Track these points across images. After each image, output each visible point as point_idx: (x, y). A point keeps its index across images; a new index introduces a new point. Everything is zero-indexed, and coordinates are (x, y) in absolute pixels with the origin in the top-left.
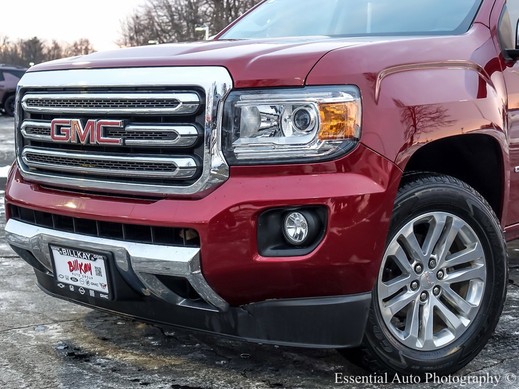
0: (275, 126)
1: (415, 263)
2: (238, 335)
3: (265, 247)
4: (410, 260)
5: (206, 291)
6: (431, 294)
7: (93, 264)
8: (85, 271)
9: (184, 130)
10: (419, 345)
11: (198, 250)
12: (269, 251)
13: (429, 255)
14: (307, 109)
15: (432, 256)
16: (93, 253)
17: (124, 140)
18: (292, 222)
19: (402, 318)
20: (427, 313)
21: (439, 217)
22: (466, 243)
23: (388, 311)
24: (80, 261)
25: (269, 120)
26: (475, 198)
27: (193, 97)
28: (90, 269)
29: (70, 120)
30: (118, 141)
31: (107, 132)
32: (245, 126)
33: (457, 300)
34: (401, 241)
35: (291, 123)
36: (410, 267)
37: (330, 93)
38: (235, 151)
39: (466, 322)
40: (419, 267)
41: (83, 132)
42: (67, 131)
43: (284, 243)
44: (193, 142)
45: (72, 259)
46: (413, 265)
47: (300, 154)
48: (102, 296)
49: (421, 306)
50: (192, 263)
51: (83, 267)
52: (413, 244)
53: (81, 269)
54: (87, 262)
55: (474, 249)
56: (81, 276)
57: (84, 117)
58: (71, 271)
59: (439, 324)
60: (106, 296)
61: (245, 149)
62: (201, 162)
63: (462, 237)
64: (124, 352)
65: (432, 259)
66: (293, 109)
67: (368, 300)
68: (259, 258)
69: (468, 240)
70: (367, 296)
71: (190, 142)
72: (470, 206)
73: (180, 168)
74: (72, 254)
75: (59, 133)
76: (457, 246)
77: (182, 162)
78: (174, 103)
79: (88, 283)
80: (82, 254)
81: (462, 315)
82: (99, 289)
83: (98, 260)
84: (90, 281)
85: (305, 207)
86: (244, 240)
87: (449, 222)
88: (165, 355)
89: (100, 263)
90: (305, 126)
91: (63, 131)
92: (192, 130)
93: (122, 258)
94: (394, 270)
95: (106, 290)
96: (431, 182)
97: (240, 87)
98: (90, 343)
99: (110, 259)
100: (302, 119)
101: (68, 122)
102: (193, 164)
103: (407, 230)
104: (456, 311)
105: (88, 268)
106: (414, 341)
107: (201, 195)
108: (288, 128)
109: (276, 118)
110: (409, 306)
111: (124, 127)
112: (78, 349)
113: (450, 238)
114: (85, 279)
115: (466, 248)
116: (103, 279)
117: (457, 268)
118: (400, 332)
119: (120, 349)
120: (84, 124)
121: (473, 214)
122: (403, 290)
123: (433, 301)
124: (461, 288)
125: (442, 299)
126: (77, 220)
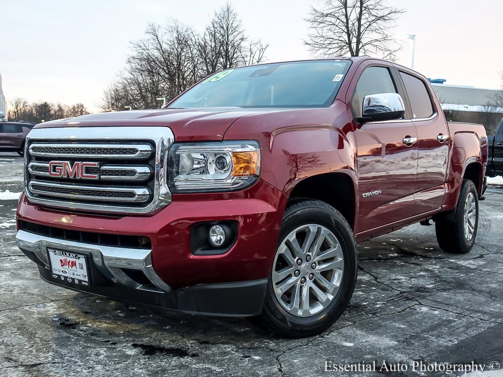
0: (203, 167)
1: (297, 258)
2: (178, 309)
3: (196, 248)
4: (294, 256)
5: (156, 279)
6: (308, 278)
7: (77, 261)
8: (72, 266)
9: (140, 169)
10: (300, 313)
11: (149, 251)
12: (198, 251)
13: (306, 253)
14: (224, 156)
15: (308, 253)
16: (77, 253)
17: (100, 176)
18: (214, 232)
19: (288, 295)
20: (305, 291)
21: (313, 228)
22: (331, 245)
23: (279, 291)
24: (68, 259)
25: (199, 163)
26: (336, 215)
27: (147, 147)
28: (75, 265)
29: (62, 162)
30: (95, 177)
31: (88, 170)
32: (183, 167)
33: (325, 283)
34: (288, 244)
35: (214, 165)
36: (293, 261)
37: (240, 146)
38: (176, 184)
39: (331, 297)
40: (299, 261)
41: (71, 170)
42: (60, 169)
43: (209, 246)
44: (147, 177)
45: (63, 258)
46: (296, 260)
47: (219, 186)
48: (83, 283)
49: (301, 287)
50: (146, 260)
51: (70, 264)
52: (296, 245)
53: (69, 264)
54: (74, 260)
55: (336, 249)
56: (69, 270)
57: (72, 160)
58: (62, 266)
59: (313, 299)
60: (86, 284)
61: (183, 183)
62: (153, 191)
63: (328, 241)
64: (100, 322)
65: (308, 255)
66: (215, 156)
67: (265, 284)
68: (192, 256)
69: (332, 243)
70: (264, 281)
71: (145, 178)
72: (333, 220)
73: (138, 195)
74: (63, 254)
75: (54, 171)
76: (325, 247)
77: (140, 191)
78: (134, 151)
79: (74, 274)
80: (69, 255)
81: (328, 293)
82: (81, 278)
83: (81, 259)
84: (75, 273)
85: (223, 221)
86: (181, 244)
87: (319, 230)
88: (128, 323)
89: (82, 261)
90: (223, 168)
91: (58, 169)
92: (146, 169)
93: (97, 257)
94: (283, 263)
95: (87, 279)
96: (308, 205)
97: (179, 141)
98: (76, 315)
99: (89, 258)
100: (221, 162)
101: (61, 164)
102: (147, 193)
103: (292, 237)
104: (324, 290)
105: (74, 264)
106: (296, 310)
107: (153, 214)
108: (212, 168)
109: (204, 162)
110: (293, 287)
111: (100, 167)
112: (68, 320)
113: (320, 241)
114: (72, 272)
115: (330, 248)
116: (85, 272)
117: (325, 261)
118: (287, 305)
119: (97, 319)
120: (72, 165)
121: (335, 225)
122: (289, 276)
123: (309, 283)
124: (327, 274)
125: (315, 282)
126: (67, 231)
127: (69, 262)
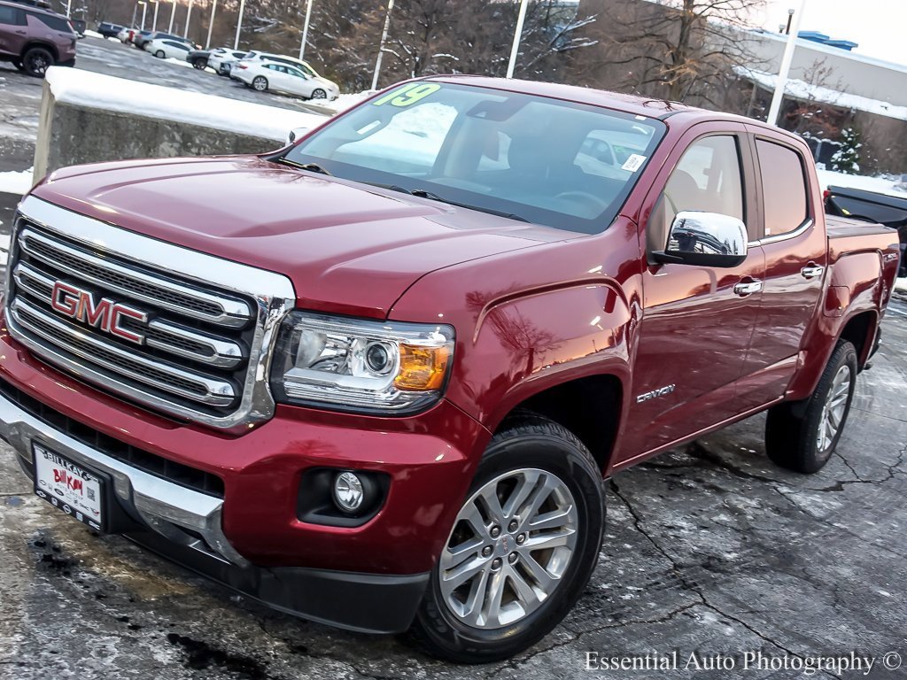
0: (342, 355)
1: (492, 524)
2: (258, 597)
3: (306, 510)
4: (486, 519)
5: (221, 545)
6: (505, 561)
7: (85, 484)
8: (75, 488)
9: (222, 347)
10: (481, 622)
11: (223, 501)
12: (311, 515)
13: (511, 516)
14: (384, 346)
15: (515, 516)
16: (88, 469)
17: (146, 337)
18: (344, 483)
19: (464, 592)
20: (498, 581)
21: (530, 474)
22: (559, 503)
23: (451, 580)
24: (69, 474)
25: (335, 347)
26: (579, 453)
27: (243, 309)
28: (81, 487)
29: (77, 289)
30: (139, 337)
31: (125, 322)
32: (303, 354)
33: (533, 567)
34: (479, 502)
35: (363, 359)
36: (484, 531)
37: (418, 334)
38: (287, 384)
39: (542, 596)
40: (496, 529)
41: (93, 311)
42: (75, 304)
45: (60, 468)
46: (489, 527)
47: (368, 403)
48: (92, 524)
49: (491, 575)
50: (210, 518)
51: (72, 482)
52: (493, 504)
53: (69, 483)
54: (80, 479)
55: (566, 512)
56: (68, 492)
57: (100, 293)
58: (57, 481)
59: (509, 594)
60: (96, 526)
61: (300, 384)
62: (241, 390)
63: (556, 496)
64: (117, 563)
65: (515, 521)
66: (368, 342)
67: (424, 582)
68: (299, 523)
69: (562, 499)
70: (422, 578)
72: (571, 464)
74: (60, 462)
75: (62, 300)
76: (549, 505)
77: (216, 386)
78: (216, 310)
79: (76, 502)
80: (72, 468)
81: (535, 584)
82: (89, 514)
83: (92, 481)
84: (79, 501)
85: (361, 470)
86: (281, 472)
87: (541, 479)
88: (170, 575)
89: (94, 485)
90: (380, 368)
91: (69, 301)
92: (236, 350)
93: (123, 487)
94: (466, 532)
95: (98, 518)
96: (525, 432)
97: (301, 306)
98: (75, 539)
99: (108, 484)
100: (376, 359)
101: (77, 293)
102: (231, 392)
103: (489, 488)
104: (531, 581)
105: (77, 485)
106: (473, 617)
107: (236, 432)
108: (358, 363)
109: (345, 345)
110: (477, 575)
111: (149, 321)
112: (58, 550)
113: (540, 498)
114: (72, 496)
115: (557, 508)
116: (96, 505)
117: (544, 531)
118: (459, 605)
120: (97, 301)
121: (572, 472)
122: (475, 555)
123: (507, 570)
124: (542, 556)
125: (519, 568)
126: (72, 421)
127: (70, 479)
